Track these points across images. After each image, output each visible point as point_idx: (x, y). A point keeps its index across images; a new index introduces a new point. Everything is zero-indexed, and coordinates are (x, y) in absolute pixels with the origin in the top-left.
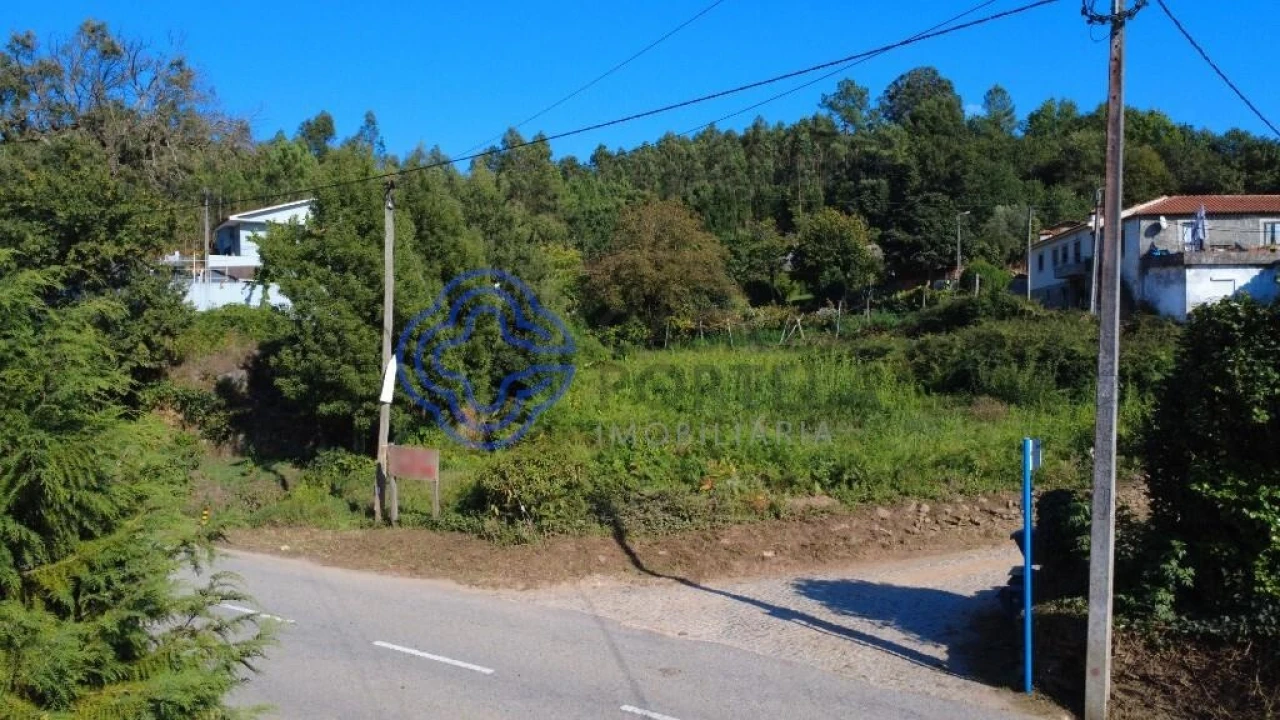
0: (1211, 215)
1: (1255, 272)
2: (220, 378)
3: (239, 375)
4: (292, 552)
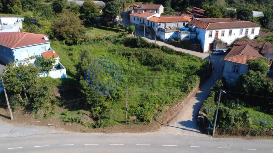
0: (168, 22)
3: (59, 95)
4: (123, 132)
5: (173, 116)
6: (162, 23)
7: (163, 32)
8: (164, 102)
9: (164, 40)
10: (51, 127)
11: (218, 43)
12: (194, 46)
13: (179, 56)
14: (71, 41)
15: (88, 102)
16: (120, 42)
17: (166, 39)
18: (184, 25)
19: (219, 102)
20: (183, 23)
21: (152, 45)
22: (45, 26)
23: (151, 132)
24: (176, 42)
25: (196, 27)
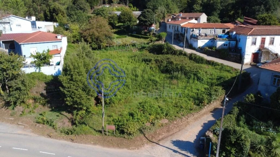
0: (203, 28)
1: (208, 40)
2: (40, 93)
3: (44, 92)
4: (95, 144)
5: (171, 133)
6: (196, 28)
7: (196, 39)
8: (164, 114)
9: (197, 48)
10: (21, 126)
11: (264, 53)
12: (232, 56)
13: (210, 66)
14: (96, 46)
15: (67, 102)
16: (146, 49)
17: (199, 48)
18: (225, 32)
19: (241, 123)
20: (223, 30)
21: (178, 52)
22: (73, 30)
23: (129, 149)
24: (210, 51)
25: (236, 34)
